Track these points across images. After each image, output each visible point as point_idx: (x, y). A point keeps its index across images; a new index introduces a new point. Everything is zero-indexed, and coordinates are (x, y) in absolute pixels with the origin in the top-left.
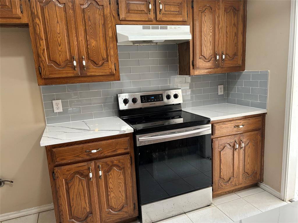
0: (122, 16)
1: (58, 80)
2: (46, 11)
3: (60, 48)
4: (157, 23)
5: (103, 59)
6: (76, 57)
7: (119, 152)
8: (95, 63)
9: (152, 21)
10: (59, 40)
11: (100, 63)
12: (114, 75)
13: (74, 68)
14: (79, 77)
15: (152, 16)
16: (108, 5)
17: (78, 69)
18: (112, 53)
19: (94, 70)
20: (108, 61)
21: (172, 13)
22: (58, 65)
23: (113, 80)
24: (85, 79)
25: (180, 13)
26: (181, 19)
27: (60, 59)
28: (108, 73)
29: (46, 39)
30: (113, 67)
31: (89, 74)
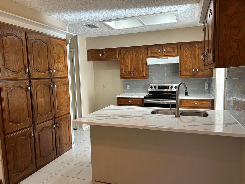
0: (149, 55)
1: (126, 78)
2: (125, 56)
3: (127, 67)
5: (141, 71)
8: (138, 72)
9: (161, 56)
10: (127, 65)
11: (140, 72)
12: (144, 77)
13: (131, 74)
14: (132, 77)
15: (161, 54)
16: (144, 52)
18: (144, 69)
19: (137, 75)
20: (142, 72)
21: (170, 52)
22: (126, 73)
23: (144, 79)
24: (135, 78)
25: (174, 52)
26: (174, 54)
27: (127, 71)
28: (142, 76)
29: (124, 65)
30: (144, 74)
31: (135, 76)
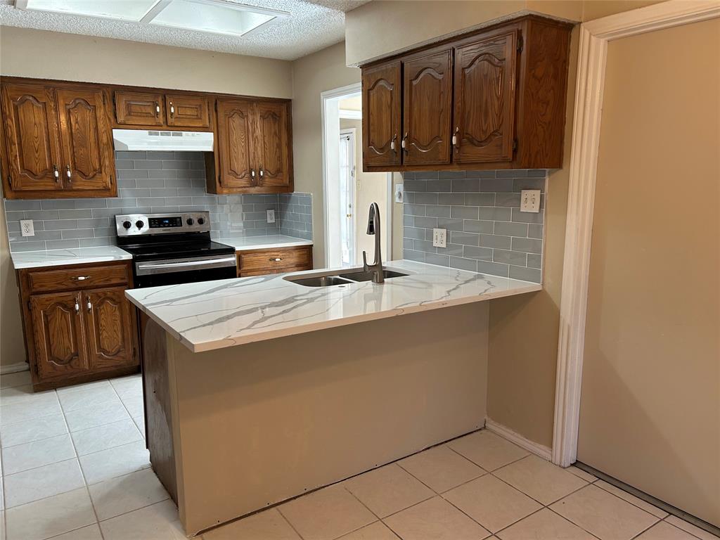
0: (121, 119)
1: (33, 194)
2: (21, 110)
3: (37, 155)
4: (169, 128)
5: (95, 170)
6: (58, 166)
7: (114, 282)
8: (84, 175)
9: (161, 126)
10: (36, 145)
11: (91, 175)
12: (109, 190)
13: (55, 179)
14: (61, 191)
15: (161, 119)
16: (102, 106)
17: (60, 182)
18: (107, 163)
19: (82, 183)
20: (101, 172)
21: (188, 117)
22: (34, 175)
23: (108, 197)
24: (70, 193)
25: (199, 118)
26: (201, 125)
27: (37, 168)
28: (101, 188)
29: (20, 144)
30: (108, 180)
31: (75, 188)
